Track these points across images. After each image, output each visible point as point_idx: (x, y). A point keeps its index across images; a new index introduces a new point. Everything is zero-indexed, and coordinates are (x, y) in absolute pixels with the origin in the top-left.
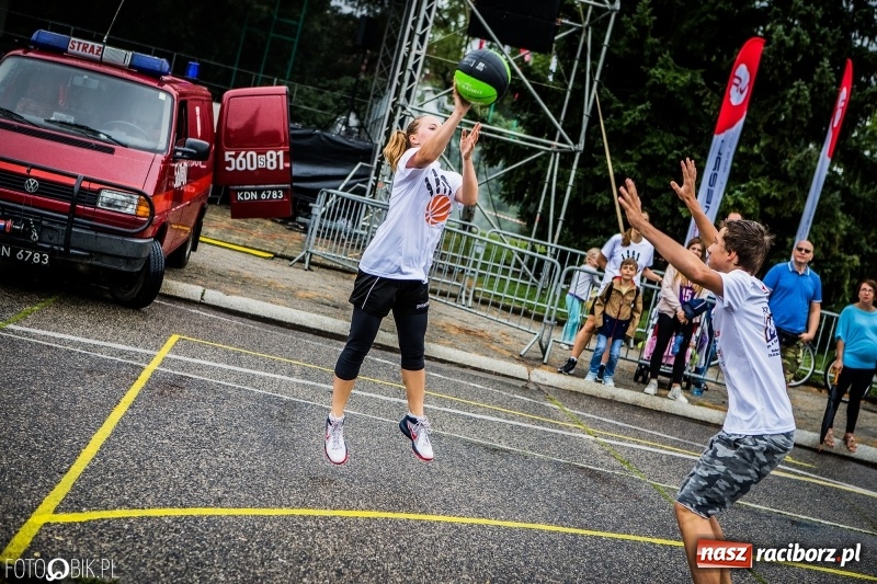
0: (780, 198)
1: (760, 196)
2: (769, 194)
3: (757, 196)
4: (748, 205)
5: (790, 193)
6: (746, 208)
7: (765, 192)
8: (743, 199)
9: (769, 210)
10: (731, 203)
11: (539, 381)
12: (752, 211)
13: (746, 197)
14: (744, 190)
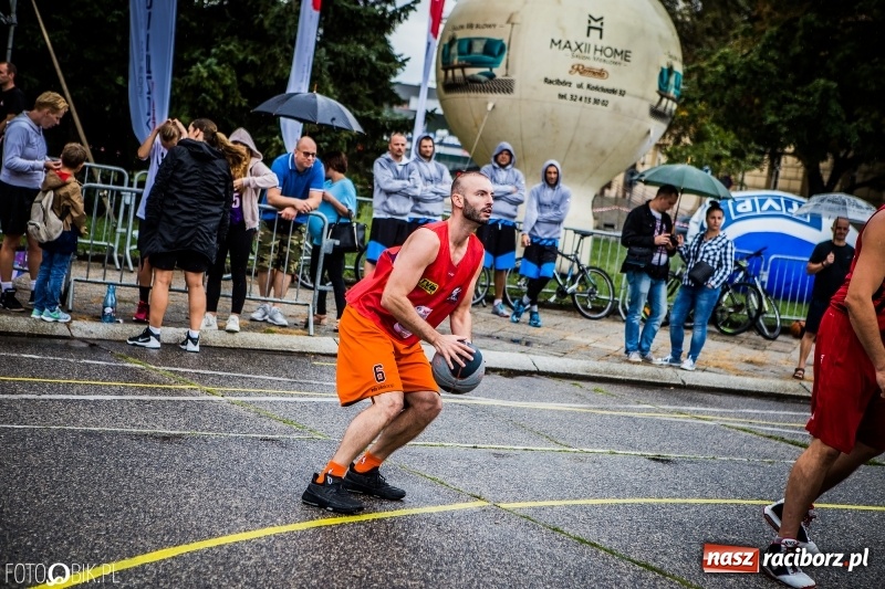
0: (259, 62)
1: (235, 62)
2: (245, 59)
3: (232, 64)
4: (224, 75)
5: (270, 56)
6: (223, 79)
7: (241, 57)
8: (215, 68)
9: (248, 78)
10: (205, 75)
11: (85, 336)
12: (229, 82)
13: (219, 64)
14: (215, 55)
